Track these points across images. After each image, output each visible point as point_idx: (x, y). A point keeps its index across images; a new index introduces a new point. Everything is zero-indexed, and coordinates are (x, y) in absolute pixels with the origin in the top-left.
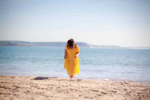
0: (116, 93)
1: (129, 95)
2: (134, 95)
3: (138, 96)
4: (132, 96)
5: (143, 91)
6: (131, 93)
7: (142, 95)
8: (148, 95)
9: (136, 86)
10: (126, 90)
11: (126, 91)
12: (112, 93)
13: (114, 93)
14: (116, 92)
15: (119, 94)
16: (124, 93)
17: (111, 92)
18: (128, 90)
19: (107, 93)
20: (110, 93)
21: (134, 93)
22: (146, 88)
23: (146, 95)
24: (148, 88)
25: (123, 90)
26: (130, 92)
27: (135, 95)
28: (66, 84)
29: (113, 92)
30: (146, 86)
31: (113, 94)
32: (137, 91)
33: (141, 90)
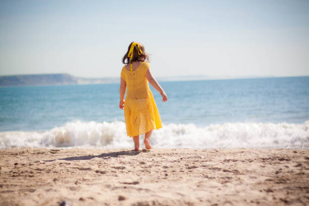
0: (124, 170)
1: (147, 171)
2: (157, 172)
3: (163, 173)
4: (152, 173)
5: (175, 163)
6: (151, 169)
7: (171, 169)
8: (182, 169)
9: (164, 154)
10: (143, 163)
11: (143, 166)
12: (116, 170)
13: (120, 170)
14: (124, 168)
15: (129, 171)
16: (139, 168)
17: (114, 170)
18: (148, 163)
19: (108, 172)
20: (113, 172)
21: (157, 167)
22: (182, 157)
23: (178, 170)
24: (185, 157)
25: (138, 164)
26: (150, 167)
27: (158, 170)
28: (28, 162)
29: (118, 168)
30: (181, 154)
31: (118, 171)
32: (164, 164)
33: (171, 162)
